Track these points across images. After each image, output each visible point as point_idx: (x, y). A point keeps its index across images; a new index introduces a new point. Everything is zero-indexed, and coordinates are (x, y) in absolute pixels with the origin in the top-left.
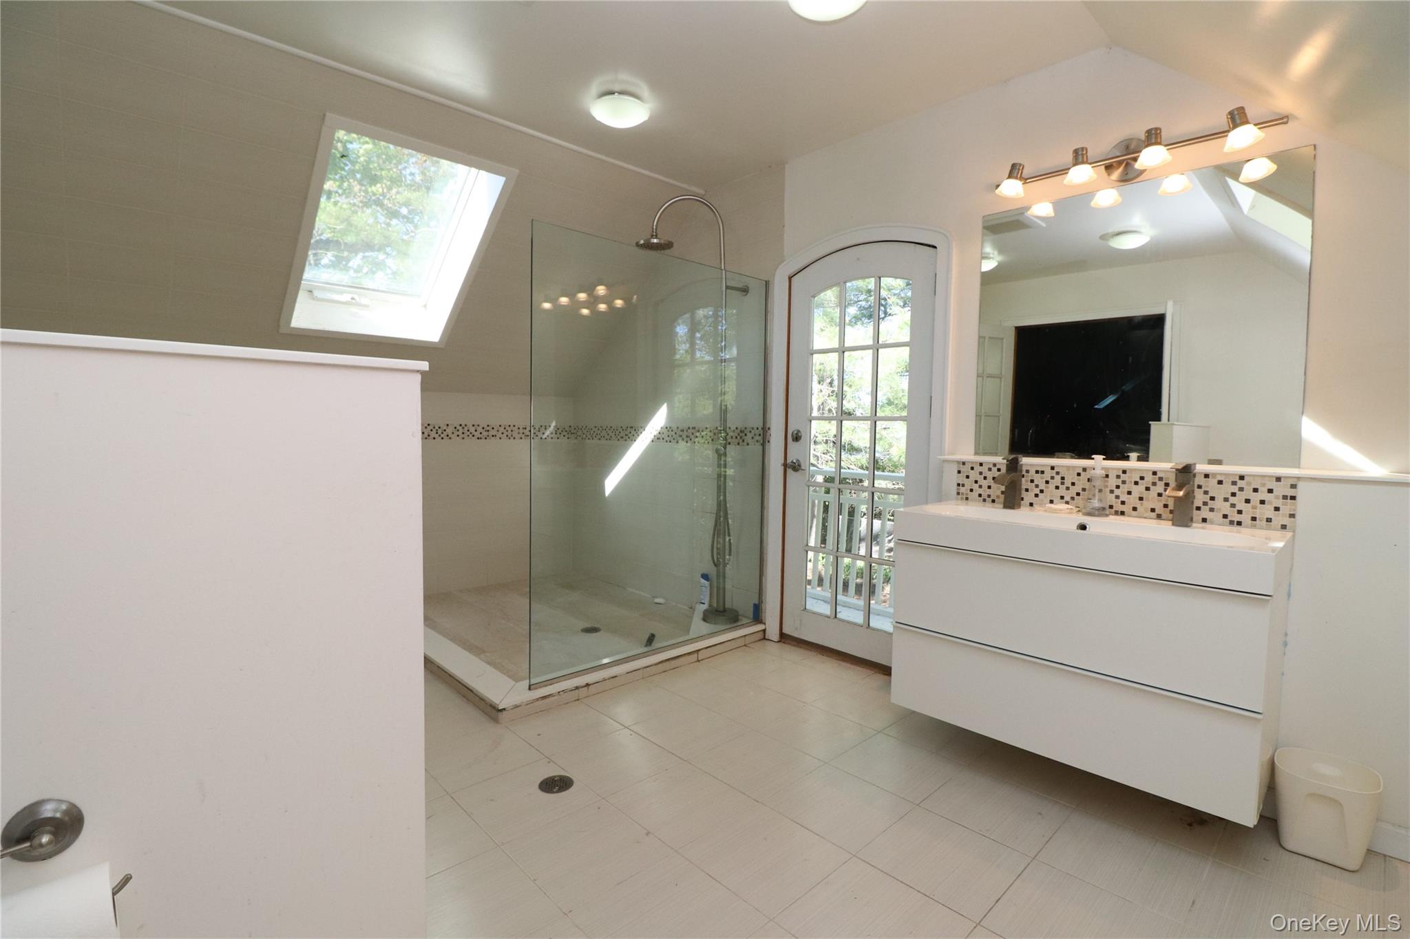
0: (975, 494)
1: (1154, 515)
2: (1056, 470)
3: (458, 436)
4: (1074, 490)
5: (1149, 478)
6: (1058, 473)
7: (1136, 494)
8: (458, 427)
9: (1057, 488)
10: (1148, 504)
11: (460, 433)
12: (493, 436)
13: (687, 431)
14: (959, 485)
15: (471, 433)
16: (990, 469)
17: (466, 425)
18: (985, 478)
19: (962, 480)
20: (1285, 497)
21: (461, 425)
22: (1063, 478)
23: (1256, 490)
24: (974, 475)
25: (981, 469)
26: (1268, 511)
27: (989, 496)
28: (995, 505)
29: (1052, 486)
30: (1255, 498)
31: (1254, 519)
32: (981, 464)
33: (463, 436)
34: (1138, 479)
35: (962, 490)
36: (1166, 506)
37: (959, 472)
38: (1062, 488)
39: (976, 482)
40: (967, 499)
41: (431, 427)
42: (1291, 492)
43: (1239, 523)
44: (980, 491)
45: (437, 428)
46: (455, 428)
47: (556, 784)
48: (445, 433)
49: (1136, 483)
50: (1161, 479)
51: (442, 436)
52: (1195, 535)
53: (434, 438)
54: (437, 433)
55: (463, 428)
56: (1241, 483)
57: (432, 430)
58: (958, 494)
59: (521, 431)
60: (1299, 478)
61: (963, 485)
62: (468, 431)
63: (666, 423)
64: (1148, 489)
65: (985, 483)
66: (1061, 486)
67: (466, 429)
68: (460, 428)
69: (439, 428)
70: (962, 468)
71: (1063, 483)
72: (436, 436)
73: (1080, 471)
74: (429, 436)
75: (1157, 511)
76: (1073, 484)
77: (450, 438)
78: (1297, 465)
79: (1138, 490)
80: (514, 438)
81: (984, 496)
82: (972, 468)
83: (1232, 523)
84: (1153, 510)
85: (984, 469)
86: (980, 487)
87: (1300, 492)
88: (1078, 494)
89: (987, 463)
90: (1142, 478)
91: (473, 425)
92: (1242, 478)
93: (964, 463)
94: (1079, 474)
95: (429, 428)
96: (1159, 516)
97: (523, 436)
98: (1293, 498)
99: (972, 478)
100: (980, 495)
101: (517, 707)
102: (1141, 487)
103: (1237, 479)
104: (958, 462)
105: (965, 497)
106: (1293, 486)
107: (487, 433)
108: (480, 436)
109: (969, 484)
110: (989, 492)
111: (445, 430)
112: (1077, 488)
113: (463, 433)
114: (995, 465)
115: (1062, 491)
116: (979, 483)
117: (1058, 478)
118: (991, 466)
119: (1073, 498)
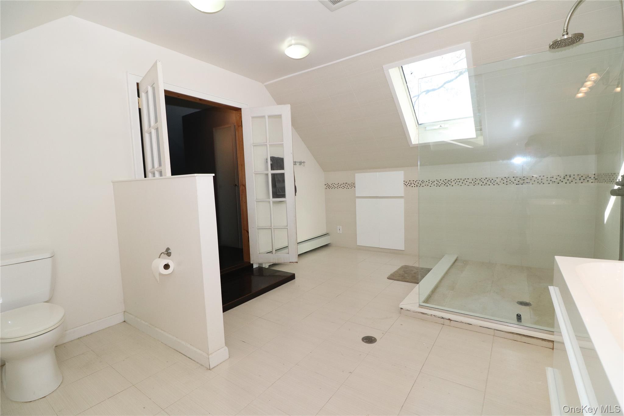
3: (504, 183)
8: (504, 179)
12: (527, 183)
15: (512, 182)
17: (509, 177)
21: (505, 178)
33: (506, 183)
41: (488, 179)
45: (491, 179)
46: (502, 179)
47: (369, 340)
48: (496, 182)
51: (494, 183)
53: (489, 185)
54: (491, 182)
55: (507, 179)
57: (488, 181)
59: (549, 179)
62: (510, 180)
67: (509, 179)
69: (492, 179)
72: (491, 184)
74: (486, 184)
77: (499, 185)
91: (514, 177)
95: (486, 180)
97: (551, 182)
101: (408, 310)
107: (523, 181)
108: (518, 183)
111: (496, 181)
113: (507, 182)
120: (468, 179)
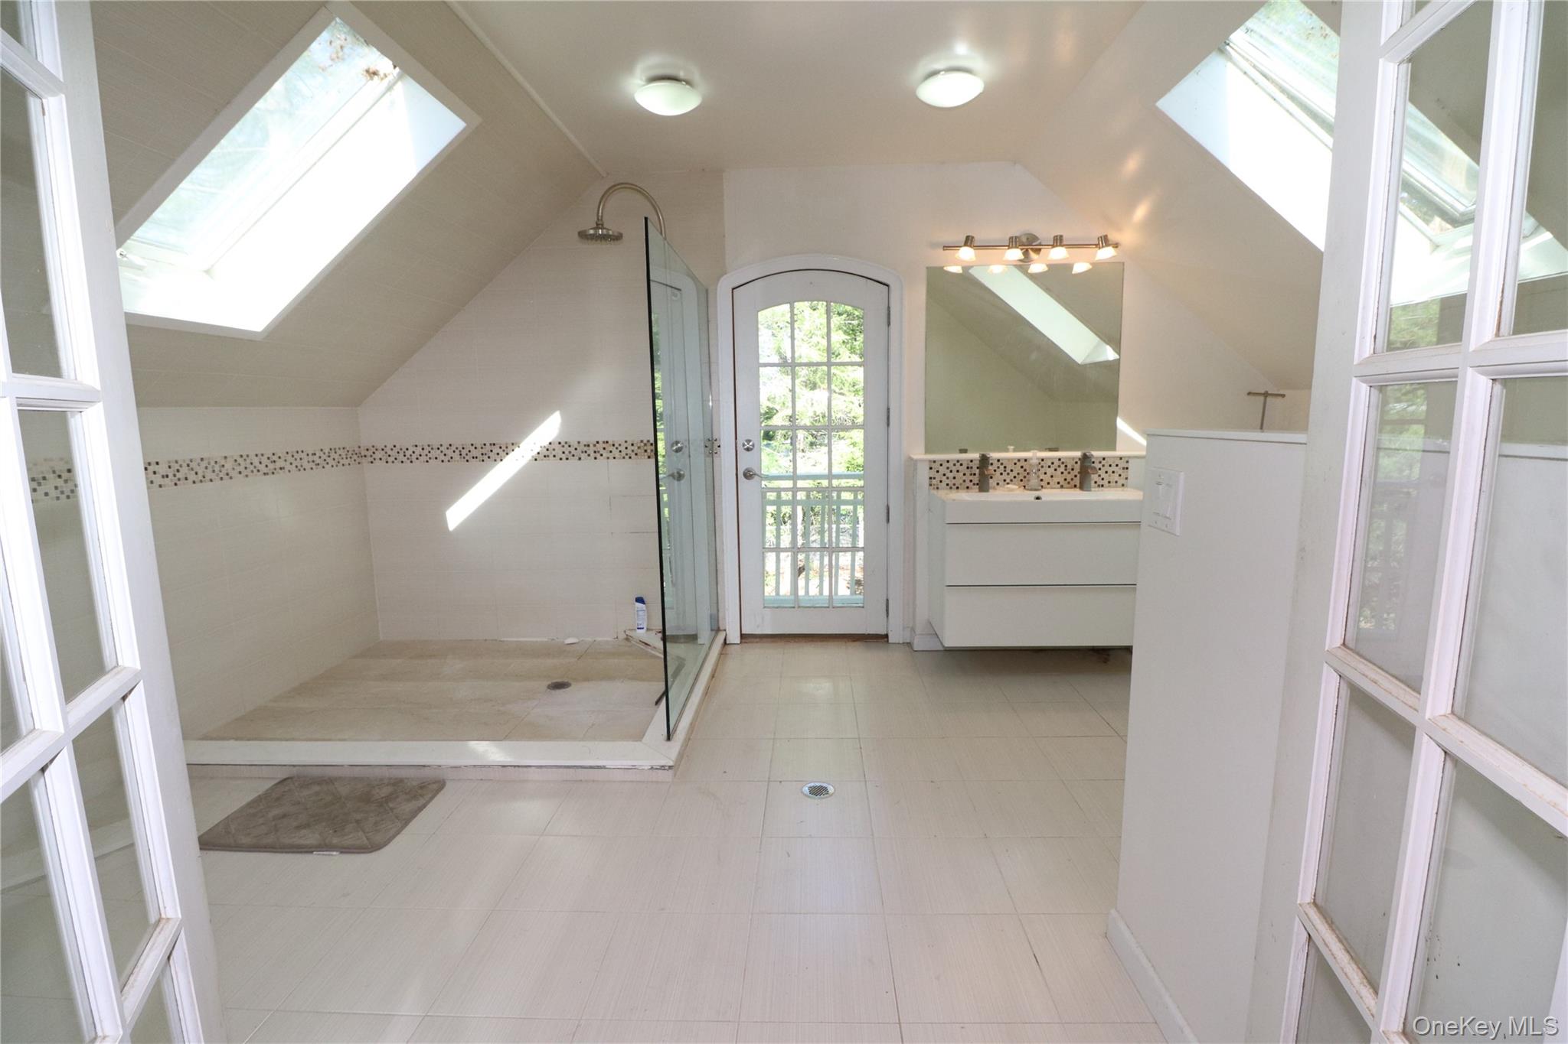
0: (944, 484)
1: (1059, 486)
2: (1001, 461)
3: (240, 473)
4: (1012, 475)
5: (1057, 463)
6: (1002, 464)
7: (1049, 474)
9: (1001, 474)
10: (1056, 480)
11: (241, 468)
12: (281, 469)
13: (595, 445)
14: (931, 478)
15: (255, 467)
16: (955, 465)
18: (951, 471)
19: (933, 473)
20: (1123, 468)
21: (241, 456)
22: (1005, 467)
23: (1110, 466)
24: (942, 470)
25: (948, 465)
26: (1115, 477)
27: (954, 485)
28: (959, 490)
29: (998, 473)
30: (1110, 470)
31: (1109, 482)
32: (948, 461)
33: (246, 472)
34: (1050, 464)
35: (934, 481)
36: (1065, 480)
37: (931, 468)
38: (1005, 474)
39: (944, 475)
40: (938, 488)
42: (1126, 466)
43: (1102, 486)
44: (948, 481)
48: (224, 471)
49: (1049, 467)
50: (1063, 463)
52: (1093, 495)
55: (245, 460)
56: (1103, 462)
58: (931, 485)
59: (311, 458)
60: (1129, 457)
61: (934, 478)
62: (251, 464)
63: (557, 437)
64: (1056, 470)
65: (951, 475)
66: (1004, 473)
68: (240, 460)
70: (933, 465)
71: (1005, 471)
73: (1016, 461)
75: (1061, 484)
76: (1012, 471)
78: (1114, 449)
79: (1050, 471)
80: (305, 469)
81: (951, 484)
82: (941, 465)
83: (1099, 486)
84: (1058, 483)
85: (950, 465)
86: (948, 478)
87: (1130, 465)
88: (1015, 477)
89: (952, 460)
90: (1053, 463)
92: (1104, 459)
93: (934, 462)
94: (1015, 464)
96: (1062, 487)
98: (1127, 468)
99: (941, 473)
100: (947, 485)
102: (1052, 469)
103: (1101, 460)
104: (930, 461)
105: (936, 487)
106: (1127, 462)
107: (273, 466)
108: (265, 470)
109: (939, 476)
110: (954, 481)
112: (1014, 473)
113: (246, 468)
114: (958, 461)
115: (1005, 476)
116: (947, 475)
117: (1002, 467)
118: (956, 462)
119: (1011, 480)
120: (157, 463)
